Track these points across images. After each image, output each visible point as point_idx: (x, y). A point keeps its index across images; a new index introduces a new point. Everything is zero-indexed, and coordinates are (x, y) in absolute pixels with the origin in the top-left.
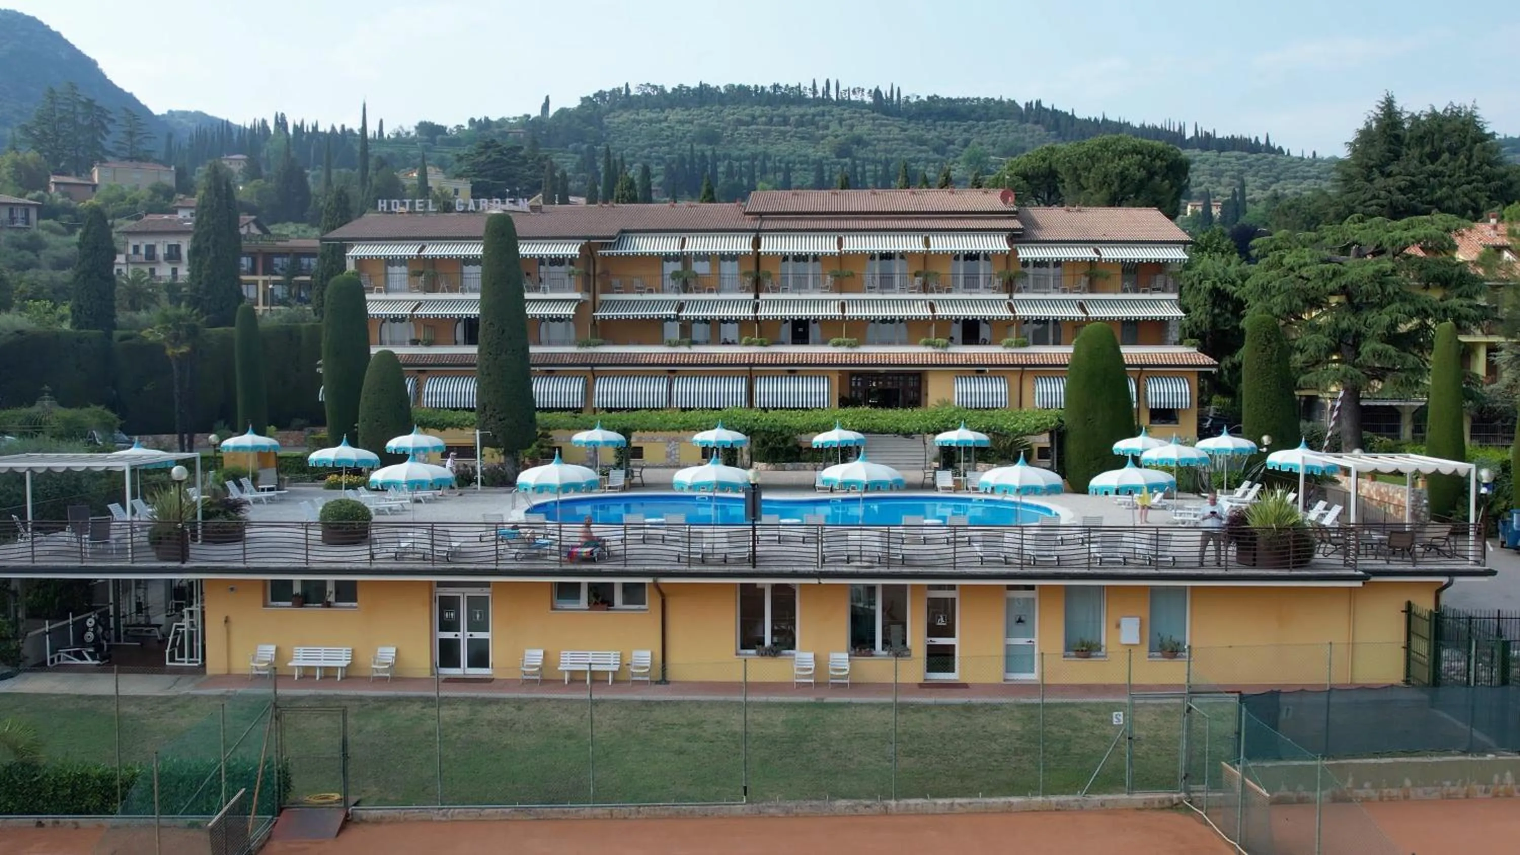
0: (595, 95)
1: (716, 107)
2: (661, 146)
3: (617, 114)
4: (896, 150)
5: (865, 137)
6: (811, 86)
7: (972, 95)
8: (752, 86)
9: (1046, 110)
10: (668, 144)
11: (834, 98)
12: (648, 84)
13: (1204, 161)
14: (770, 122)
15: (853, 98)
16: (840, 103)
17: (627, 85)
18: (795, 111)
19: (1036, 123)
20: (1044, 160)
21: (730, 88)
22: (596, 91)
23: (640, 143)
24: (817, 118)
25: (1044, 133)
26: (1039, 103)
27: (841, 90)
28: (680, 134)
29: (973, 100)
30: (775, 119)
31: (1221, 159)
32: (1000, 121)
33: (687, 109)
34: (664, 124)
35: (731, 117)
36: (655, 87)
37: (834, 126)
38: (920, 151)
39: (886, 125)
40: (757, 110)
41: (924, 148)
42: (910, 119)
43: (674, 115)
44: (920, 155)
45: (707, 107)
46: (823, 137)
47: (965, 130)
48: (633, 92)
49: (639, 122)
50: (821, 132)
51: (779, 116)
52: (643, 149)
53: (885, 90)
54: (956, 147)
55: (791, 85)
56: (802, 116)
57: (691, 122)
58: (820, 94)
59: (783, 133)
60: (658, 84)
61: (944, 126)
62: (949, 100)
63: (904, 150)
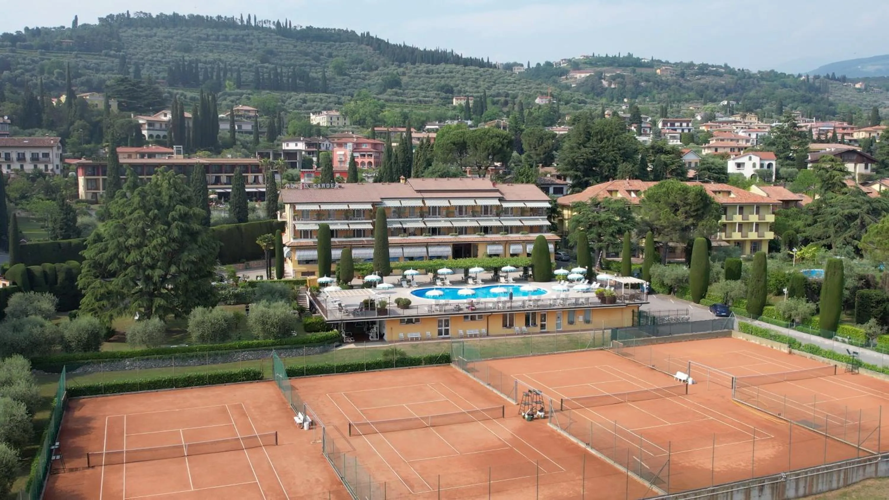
0: (108, 17)
1: (184, 28)
2: (158, 53)
3: (124, 30)
4: (292, 59)
5: (275, 50)
6: (240, 18)
7: (331, 27)
8: (205, 16)
9: (372, 38)
10: (162, 52)
11: (253, 24)
12: (141, 12)
13: (458, 72)
14: (218, 39)
15: (264, 25)
16: (257, 28)
17: (128, 12)
18: (232, 32)
19: (367, 45)
20: (461, 137)
21: (192, 16)
22: (108, 14)
23: (144, 51)
24: (245, 38)
25: (372, 52)
26: (368, 33)
27: (257, 20)
28: (166, 45)
29: (332, 29)
30: (221, 37)
31: (466, 71)
32: (348, 43)
33: (166, 28)
34: (156, 39)
35: (194, 35)
36: (146, 14)
37: (255, 42)
38: (306, 60)
39: (285, 43)
40: (210, 31)
41: (308, 58)
42: (298, 39)
43: (161, 32)
44: (306, 62)
45: (179, 28)
46: (250, 49)
47: (329, 47)
48: (132, 16)
49: (139, 36)
50: (248, 46)
51: (223, 35)
52: (147, 54)
53: (282, 22)
54: (324, 57)
55: (228, 17)
56: (237, 36)
57: (172, 37)
58: (245, 23)
59: (226, 46)
60: (147, 12)
61: (317, 44)
62: (318, 29)
63: (297, 59)
